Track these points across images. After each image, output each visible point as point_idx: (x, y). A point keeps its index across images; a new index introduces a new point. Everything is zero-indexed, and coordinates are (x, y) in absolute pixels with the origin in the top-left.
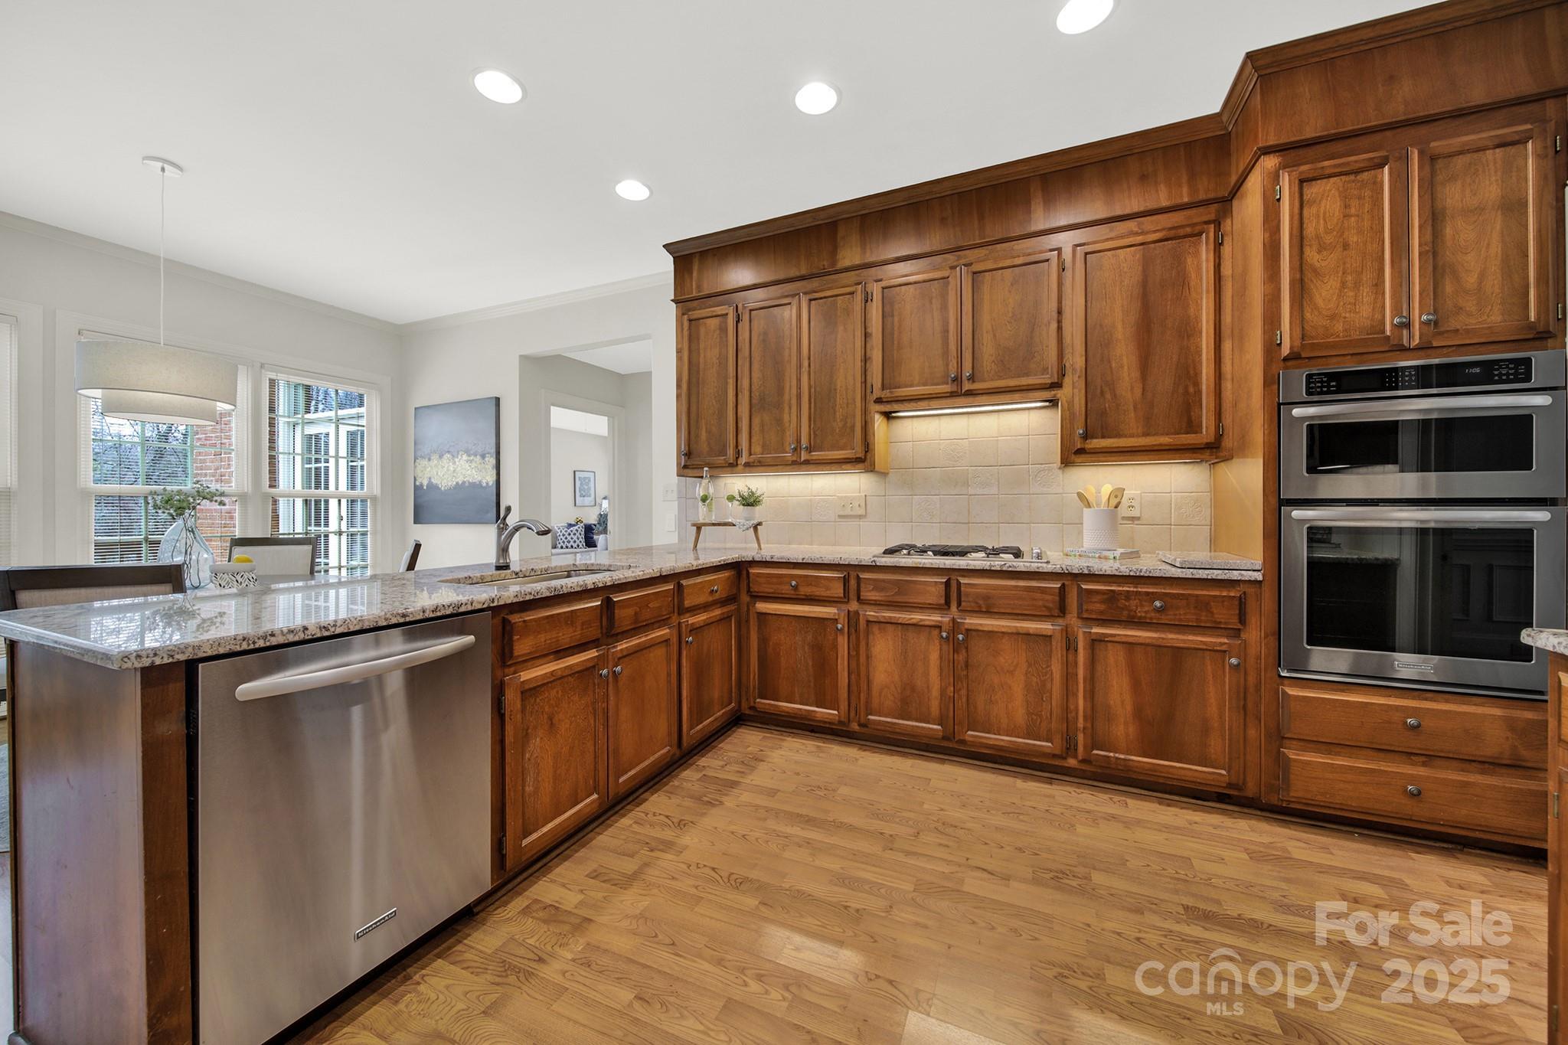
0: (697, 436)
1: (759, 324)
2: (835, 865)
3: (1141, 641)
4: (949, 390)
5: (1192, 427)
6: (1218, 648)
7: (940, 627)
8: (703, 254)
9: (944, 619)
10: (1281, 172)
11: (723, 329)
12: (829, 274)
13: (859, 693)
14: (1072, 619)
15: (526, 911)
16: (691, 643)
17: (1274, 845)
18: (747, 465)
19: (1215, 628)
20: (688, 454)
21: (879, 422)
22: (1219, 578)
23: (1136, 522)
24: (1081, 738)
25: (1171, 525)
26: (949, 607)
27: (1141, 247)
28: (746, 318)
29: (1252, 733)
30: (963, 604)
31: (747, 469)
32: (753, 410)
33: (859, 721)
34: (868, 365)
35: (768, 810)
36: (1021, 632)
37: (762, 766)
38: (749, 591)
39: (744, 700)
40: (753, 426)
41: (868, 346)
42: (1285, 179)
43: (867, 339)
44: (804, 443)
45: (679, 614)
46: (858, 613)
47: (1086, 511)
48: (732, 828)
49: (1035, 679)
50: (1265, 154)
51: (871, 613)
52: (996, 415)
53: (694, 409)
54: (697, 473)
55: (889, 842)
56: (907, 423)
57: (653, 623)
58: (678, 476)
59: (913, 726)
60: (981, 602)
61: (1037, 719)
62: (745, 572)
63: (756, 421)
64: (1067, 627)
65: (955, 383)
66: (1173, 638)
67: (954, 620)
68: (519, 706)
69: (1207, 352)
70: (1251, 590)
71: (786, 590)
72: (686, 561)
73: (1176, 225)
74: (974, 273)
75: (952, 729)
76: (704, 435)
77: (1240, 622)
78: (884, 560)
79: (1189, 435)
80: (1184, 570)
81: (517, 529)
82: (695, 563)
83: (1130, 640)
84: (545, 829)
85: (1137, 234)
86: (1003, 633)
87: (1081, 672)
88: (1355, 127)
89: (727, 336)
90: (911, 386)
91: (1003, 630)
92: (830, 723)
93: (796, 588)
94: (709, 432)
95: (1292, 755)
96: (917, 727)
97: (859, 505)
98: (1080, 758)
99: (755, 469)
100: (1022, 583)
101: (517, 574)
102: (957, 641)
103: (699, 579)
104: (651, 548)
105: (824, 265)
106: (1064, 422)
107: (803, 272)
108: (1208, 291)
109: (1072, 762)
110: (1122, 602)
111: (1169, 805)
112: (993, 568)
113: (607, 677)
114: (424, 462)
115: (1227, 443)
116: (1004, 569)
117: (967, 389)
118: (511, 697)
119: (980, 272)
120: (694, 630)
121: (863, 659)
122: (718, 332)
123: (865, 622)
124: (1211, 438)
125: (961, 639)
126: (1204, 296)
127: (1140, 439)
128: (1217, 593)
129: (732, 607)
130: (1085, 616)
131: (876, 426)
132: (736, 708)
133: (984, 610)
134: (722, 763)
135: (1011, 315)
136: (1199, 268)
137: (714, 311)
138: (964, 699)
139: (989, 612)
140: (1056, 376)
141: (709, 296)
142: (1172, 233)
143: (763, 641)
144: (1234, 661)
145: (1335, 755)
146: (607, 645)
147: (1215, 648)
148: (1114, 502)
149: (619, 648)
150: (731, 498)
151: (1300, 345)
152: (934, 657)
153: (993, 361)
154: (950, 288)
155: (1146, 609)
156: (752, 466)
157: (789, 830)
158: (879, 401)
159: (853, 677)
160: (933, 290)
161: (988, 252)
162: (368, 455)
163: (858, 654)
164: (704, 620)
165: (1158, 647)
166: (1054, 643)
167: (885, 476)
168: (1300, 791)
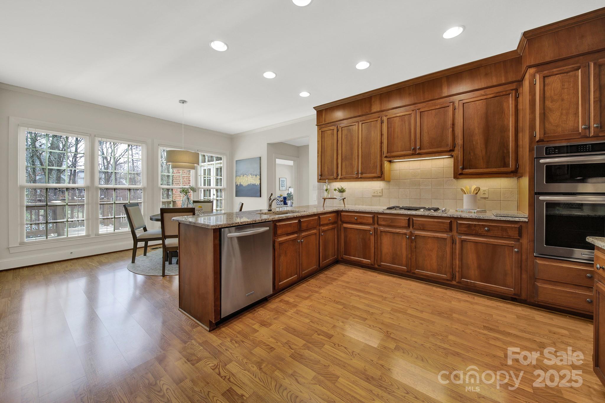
0: (324, 169)
1: (345, 132)
2: (367, 302)
3: (481, 242)
4: (412, 153)
5: (506, 165)
6: (510, 245)
7: (406, 234)
8: (326, 110)
9: (407, 231)
10: (536, 74)
11: (333, 134)
12: (369, 114)
13: (378, 255)
14: (454, 233)
15: (280, 301)
16: (323, 235)
17: (530, 315)
18: (341, 179)
19: (509, 238)
20: (321, 175)
21: (386, 164)
22: (511, 220)
23: (486, 199)
24: (457, 274)
25: (501, 201)
26: (409, 228)
27: (485, 100)
28: (340, 130)
29: (524, 276)
30: (414, 226)
31: (341, 180)
32: (343, 161)
33: (378, 264)
34: (382, 145)
35: (346, 287)
36: (435, 237)
37: (345, 276)
38: (341, 220)
39: (339, 256)
40: (343, 166)
41: (382, 138)
42: (538, 77)
43: (382, 136)
44: (360, 172)
45: (319, 226)
46: (378, 229)
47: (464, 195)
48: (335, 290)
49: (440, 253)
50: (530, 68)
51: (382, 229)
52: (431, 160)
53: (323, 161)
54: (324, 181)
55: (385, 299)
56: (397, 164)
57: (312, 228)
58: (318, 182)
59: (397, 267)
60: (421, 226)
61: (441, 267)
62: (340, 214)
63: (344, 164)
64: (452, 235)
65: (414, 150)
66: (492, 240)
67: (411, 232)
68: (278, 247)
69: (512, 138)
70: (524, 225)
71: (353, 220)
72: (320, 210)
73: (500, 91)
74: (421, 112)
75: (410, 269)
76: (326, 169)
77: (519, 236)
78: (386, 211)
79: (504, 168)
80: (497, 217)
81: (274, 200)
82: (324, 211)
83: (476, 241)
84: (284, 281)
85: (484, 95)
86: (429, 237)
87: (457, 252)
88: (567, 56)
89: (334, 136)
90: (398, 152)
91: (429, 236)
92: (368, 264)
93: (356, 219)
94: (328, 168)
95: (539, 284)
96: (398, 267)
97: (380, 192)
98: (457, 281)
99: (343, 180)
100: (436, 220)
101: (274, 212)
102: (412, 240)
103: (325, 216)
104: (309, 206)
105: (367, 111)
106: (455, 163)
107: (360, 114)
108: (512, 115)
109: (454, 283)
110: (473, 228)
111: (491, 300)
112: (425, 215)
113: (299, 242)
114: (238, 178)
115: (520, 171)
116: (429, 215)
117: (418, 152)
118: (277, 245)
119: (423, 112)
120: (324, 231)
121: (379, 244)
122: (331, 135)
123: (380, 232)
124: (513, 169)
125: (413, 238)
126: (511, 117)
127: (484, 170)
128: (510, 226)
129: (336, 225)
130: (459, 232)
131: (385, 165)
132: (337, 258)
133: (422, 229)
134: (332, 273)
135: (434, 126)
136: (509, 107)
137: (330, 128)
138: (415, 259)
139: (423, 230)
140: (452, 148)
141: (328, 123)
142: (498, 94)
143: (346, 237)
144: (516, 250)
145: (557, 286)
146: (300, 233)
147: (509, 245)
148: (476, 192)
149: (302, 235)
150: (335, 190)
151: (543, 136)
152: (404, 244)
153: (428, 143)
154: (412, 117)
155: (482, 230)
156: (343, 179)
157: (353, 292)
158: (386, 157)
159: (376, 250)
160: (406, 118)
161: (426, 104)
162: (223, 175)
163: (377, 242)
164: (327, 229)
165: (487, 244)
166: (447, 241)
167: (389, 182)
168: (542, 298)
